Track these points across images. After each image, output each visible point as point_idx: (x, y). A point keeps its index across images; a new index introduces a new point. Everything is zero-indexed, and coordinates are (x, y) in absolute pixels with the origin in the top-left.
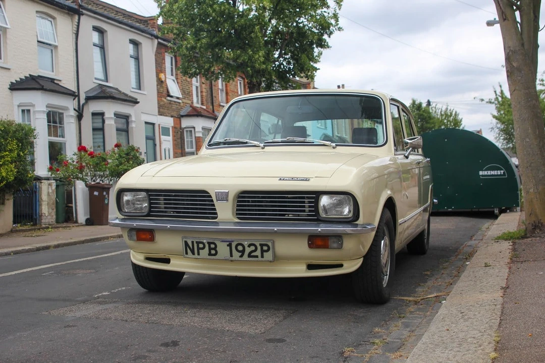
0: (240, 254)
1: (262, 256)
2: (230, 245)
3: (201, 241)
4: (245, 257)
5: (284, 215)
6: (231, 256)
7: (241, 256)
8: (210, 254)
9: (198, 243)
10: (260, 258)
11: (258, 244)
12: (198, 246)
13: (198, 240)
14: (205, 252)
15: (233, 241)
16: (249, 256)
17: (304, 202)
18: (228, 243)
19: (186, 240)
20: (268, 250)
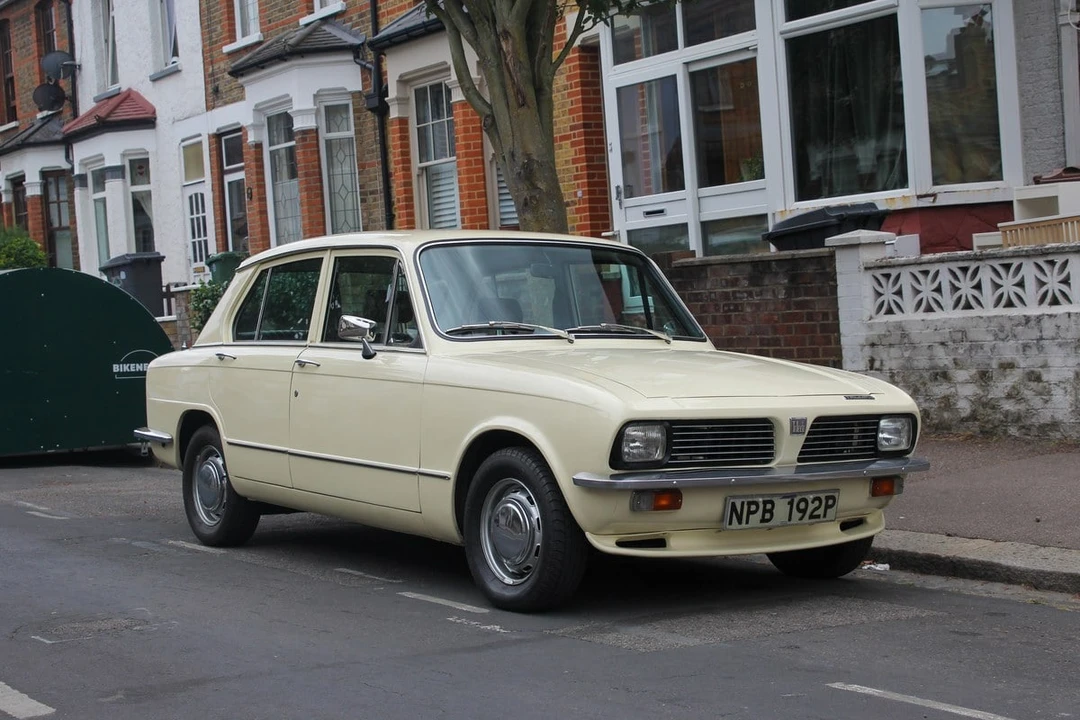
0: (801, 515)
1: (825, 516)
2: (791, 503)
3: (755, 499)
4: (806, 519)
5: (842, 451)
6: (790, 520)
7: (801, 519)
8: (763, 520)
9: (750, 504)
10: (822, 519)
11: (823, 496)
12: (749, 508)
13: (750, 500)
14: (755, 519)
15: (795, 496)
16: (812, 517)
17: (852, 431)
18: (789, 500)
19: (732, 501)
20: (832, 506)
